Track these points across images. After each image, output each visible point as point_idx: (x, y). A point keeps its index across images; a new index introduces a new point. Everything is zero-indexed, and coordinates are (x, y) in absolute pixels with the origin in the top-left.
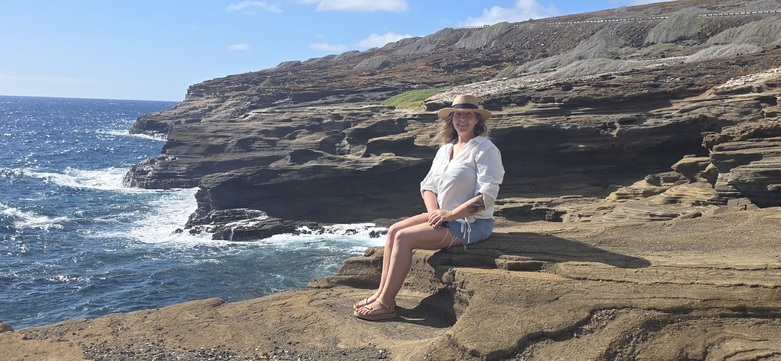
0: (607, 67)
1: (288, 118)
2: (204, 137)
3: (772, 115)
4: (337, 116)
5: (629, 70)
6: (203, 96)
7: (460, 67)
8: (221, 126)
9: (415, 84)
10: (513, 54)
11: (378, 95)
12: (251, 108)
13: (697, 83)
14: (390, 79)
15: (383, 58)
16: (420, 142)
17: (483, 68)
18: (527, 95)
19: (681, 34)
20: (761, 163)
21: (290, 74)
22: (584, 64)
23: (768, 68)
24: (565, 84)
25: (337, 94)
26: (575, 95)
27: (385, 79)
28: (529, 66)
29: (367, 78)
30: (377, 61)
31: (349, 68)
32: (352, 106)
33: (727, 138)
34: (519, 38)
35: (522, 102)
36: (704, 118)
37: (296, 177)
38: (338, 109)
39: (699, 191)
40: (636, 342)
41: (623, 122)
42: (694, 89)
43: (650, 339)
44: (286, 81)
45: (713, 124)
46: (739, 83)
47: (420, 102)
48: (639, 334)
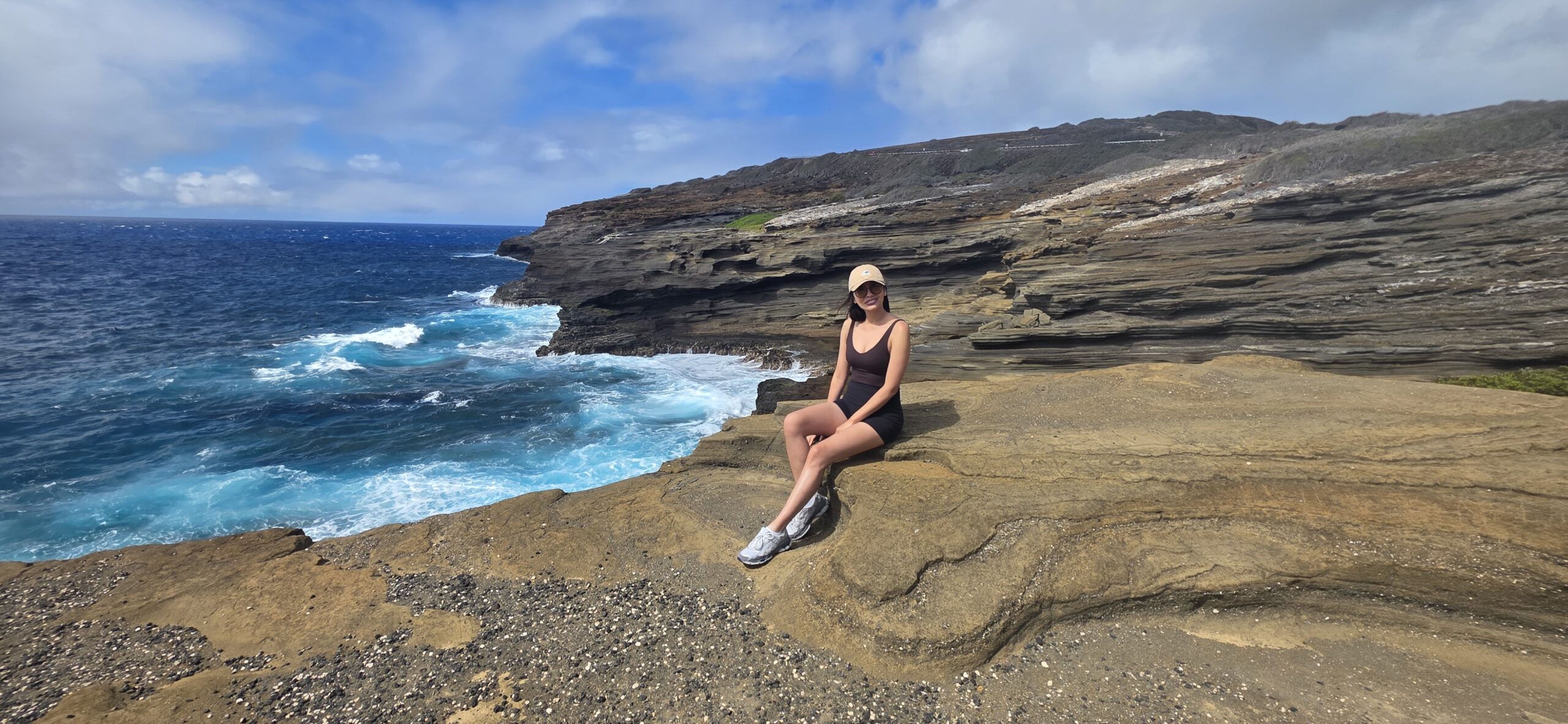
1: (640, 241)
2: (563, 260)
3: (1058, 235)
4: (686, 239)
5: (940, 196)
6: (560, 221)
7: (795, 192)
8: (580, 249)
9: (755, 209)
10: (840, 181)
11: (722, 218)
12: (607, 232)
13: (997, 207)
14: (732, 204)
16: (762, 262)
17: (815, 194)
18: (854, 218)
19: (983, 164)
20: (1050, 277)
21: (641, 199)
22: (903, 191)
23: (1054, 195)
24: (886, 209)
25: (685, 218)
26: (896, 219)
27: (727, 204)
28: (855, 192)
29: (711, 203)
30: (720, 188)
31: (694, 194)
32: (697, 230)
33: (1020, 257)
34: (845, 166)
35: (849, 226)
36: (1001, 238)
37: (650, 296)
38: (687, 232)
39: (998, 302)
40: (1052, 564)
41: (936, 242)
42: (993, 212)
43: (1065, 559)
44: (637, 206)
45: (1009, 245)
46: (1031, 208)
47: (760, 226)
48: (1053, 554)
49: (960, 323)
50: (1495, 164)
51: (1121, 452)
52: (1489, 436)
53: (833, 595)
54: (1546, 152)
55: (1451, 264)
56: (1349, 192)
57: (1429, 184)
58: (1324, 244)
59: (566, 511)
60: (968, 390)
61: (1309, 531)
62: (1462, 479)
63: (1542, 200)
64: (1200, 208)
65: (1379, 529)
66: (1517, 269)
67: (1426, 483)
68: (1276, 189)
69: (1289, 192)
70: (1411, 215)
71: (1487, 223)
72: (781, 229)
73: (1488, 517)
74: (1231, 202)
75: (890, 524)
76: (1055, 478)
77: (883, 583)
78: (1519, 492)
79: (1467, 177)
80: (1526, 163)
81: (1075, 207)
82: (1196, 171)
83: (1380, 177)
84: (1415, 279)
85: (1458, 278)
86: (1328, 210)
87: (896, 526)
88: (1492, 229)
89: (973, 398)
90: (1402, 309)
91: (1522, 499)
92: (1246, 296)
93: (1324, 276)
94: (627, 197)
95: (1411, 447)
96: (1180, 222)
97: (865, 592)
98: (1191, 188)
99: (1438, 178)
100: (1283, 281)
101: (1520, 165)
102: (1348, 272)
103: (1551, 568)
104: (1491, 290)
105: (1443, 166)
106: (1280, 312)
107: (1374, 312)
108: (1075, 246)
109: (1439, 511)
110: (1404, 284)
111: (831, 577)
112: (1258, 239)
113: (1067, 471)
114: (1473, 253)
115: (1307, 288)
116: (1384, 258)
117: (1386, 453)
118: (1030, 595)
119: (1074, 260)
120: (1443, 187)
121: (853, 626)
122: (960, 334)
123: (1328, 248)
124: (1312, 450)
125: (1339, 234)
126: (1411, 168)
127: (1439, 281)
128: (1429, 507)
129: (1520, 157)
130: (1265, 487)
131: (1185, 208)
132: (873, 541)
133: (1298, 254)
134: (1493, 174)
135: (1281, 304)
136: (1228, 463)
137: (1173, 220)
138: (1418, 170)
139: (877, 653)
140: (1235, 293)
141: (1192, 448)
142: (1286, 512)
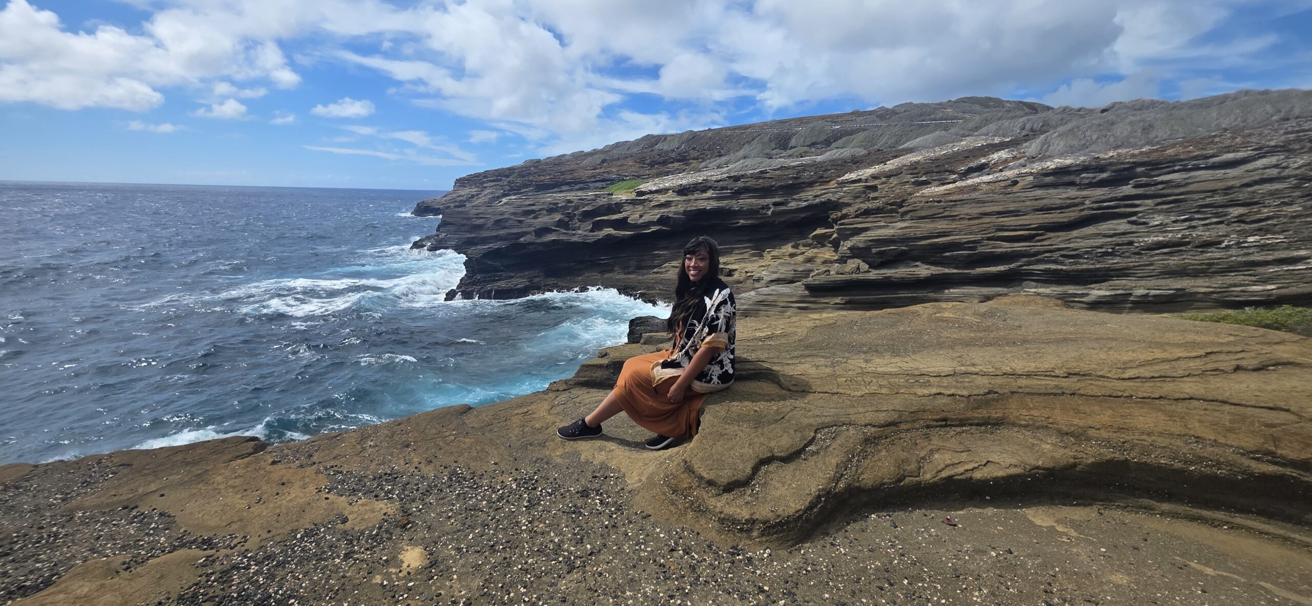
0: (763, 165)
1: (532, 203)
2: (468, 219)
3: (875, 198)
4: (570, 201)
5: (779, 166)
6: (466, 187)
7: (659, 163)
8: (482, 209)
9: (627, 176)
10: (698, 154)
11: (599, 184)
12: (504, 195)
13: (826, 176)
14: (608, 173)
15: (603, 157)
16: (632, 220)
17: (676, 165)
18: (709, 185)
19: (814, 140)
20: (869, 233)
21: (532, 169)
22: (748, 162)
23: (872, 166)
24: (734, 176)
25: (569, 184)
26: (743, 185)
27: (604, 172)
28: (710, 163)
29: (591, 171)
30: (598, 159)
31: (577, 164)
32: (579, 193)
33: (845, 216)
34: (701, 142)
35: (704, 191)
36: (829, 201)
37: (540, 248)
38: (571, 196)
39: (827, 253)
40: (858, 461)
41: (775, 204)
42: (823, 180)
43: (870, 457)
44: (529, 174)
45: (836, 206)
46: (853, 176)
47: (631, 190)
48: (860, 452)
49: (795, 271)
50: (1229, 141)
51: (917, 373)
52: (1204, 359)
53: (686, 486)
54: (1269, 131)
55: (1194, 223)
56: (1111, 164)
57: (1176, 158)
58: (1091, 206)
59: (471, 420)
60: (796, 324)
61: (1062, 434)
62: (1181, 393)
63: (1267, 171)
64: (991, 177)
65: (1115, 432)
66: (1247, 227)
67: (1153, 396)
68: (1052, 161)
69: (1063, 164)
70: (1162, 183)
71: (1222, 190)
72: (648, 193)
73: (1200, 422)
74: (1016, 171)
75: (732, 429)
76: (863, 393)
77: (725, 476)
78: (1224, 402)
79: (1207, 152)
80: (1254, 140)
81: (889, 175)
82: (988, 145)
83: (1136, 152)
84: (1165, 235)
85: (1199, 233)
86: (1094, 178)
87: (736, 431)
88: (1226, 194)
89: (800, 330)
90: (1153, 259)
91: (1227, 408)
92: (1028, 248)
93: (1092, 232)
94: (521, 168)
95: (1143, 368)
96: (974, 188)
97: (711, 483)
98: (983, 161)
99: (1183, 152)
100: (1058, 237)
101: (1248, 142)
102: (1110, 230)
103: (1246, 462)
104: (1226, 243)
105: (1187, 142)
106: (1055, 262)
107: (1132, 261)
108: (889, 207)
109: (1163, 417)
110: (1155, 239)
111: (683, 473)
112: (1039, 201)
113: (873, 388)
114: (1211, 214)
115: (1077, 242)
116: (1140, 218)
117: (1124, 373)
118: (841, 485)
119: (888, 220)
120: (1186, 160)
121: (701, 510)
122: (795, 280)
123: (1093, 209)
124: (1065, 370)
125: (1103, 197)
126: (1162, 144)
127: (1184, 237)
128: (1155, 414)
129: (1250, 135)
130: (1029, 400)
131: (979, 176)
132: (717, 443)
133: (1070, 214)
134: (1228, 149)
135: (1056, 255)
136: (999, 381)
137: (969, 186)
138: (1167, 146)
139: (719, 532)
140: (1018, 246)
141: (972, 369)
142: (1043, 419)
